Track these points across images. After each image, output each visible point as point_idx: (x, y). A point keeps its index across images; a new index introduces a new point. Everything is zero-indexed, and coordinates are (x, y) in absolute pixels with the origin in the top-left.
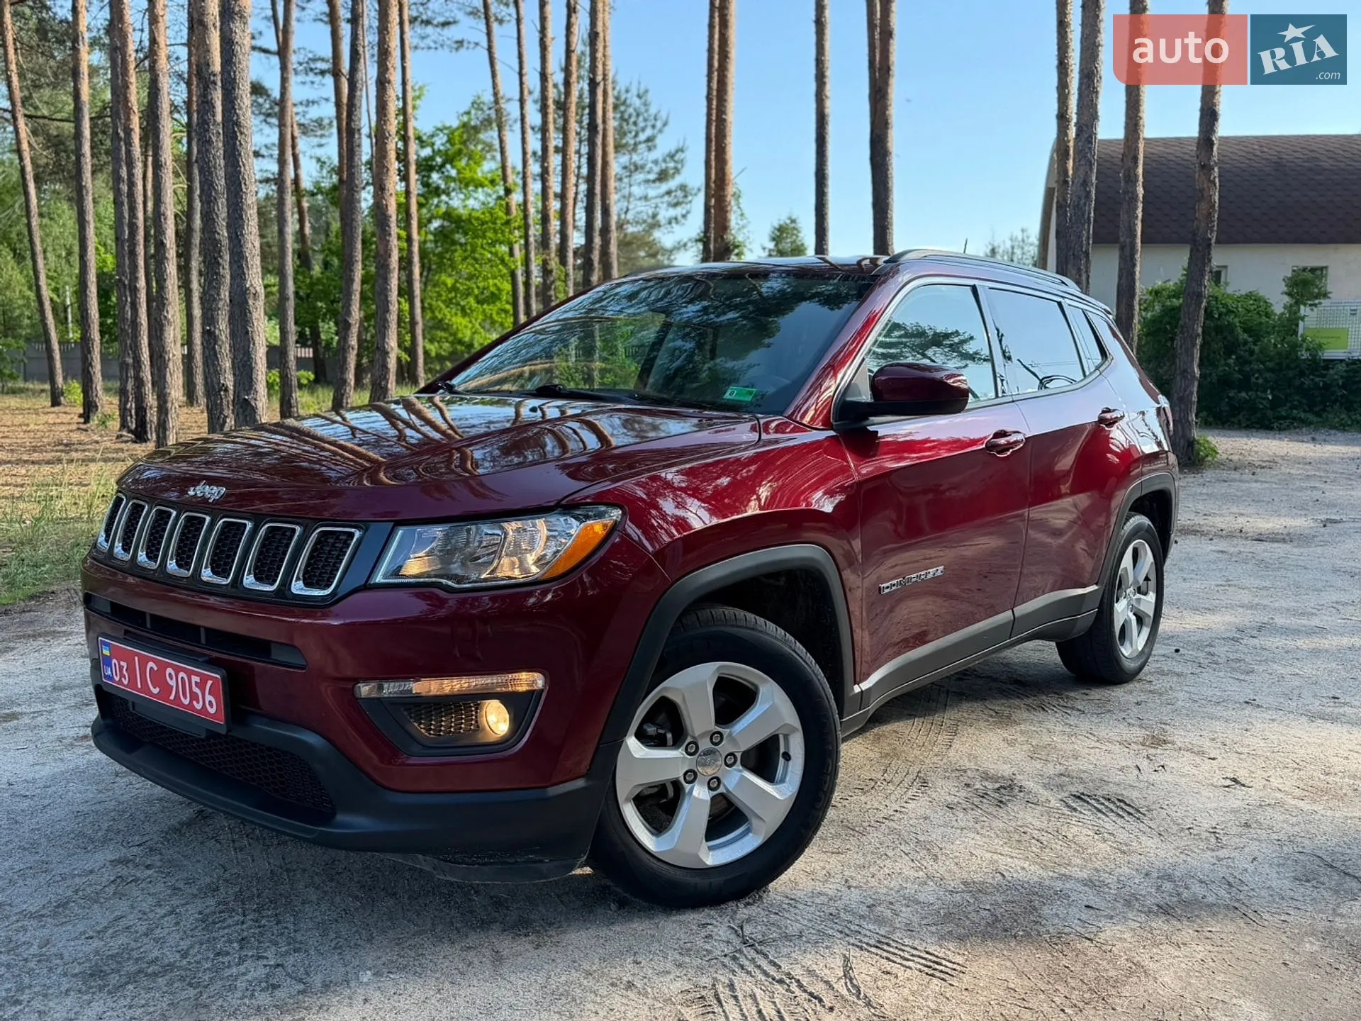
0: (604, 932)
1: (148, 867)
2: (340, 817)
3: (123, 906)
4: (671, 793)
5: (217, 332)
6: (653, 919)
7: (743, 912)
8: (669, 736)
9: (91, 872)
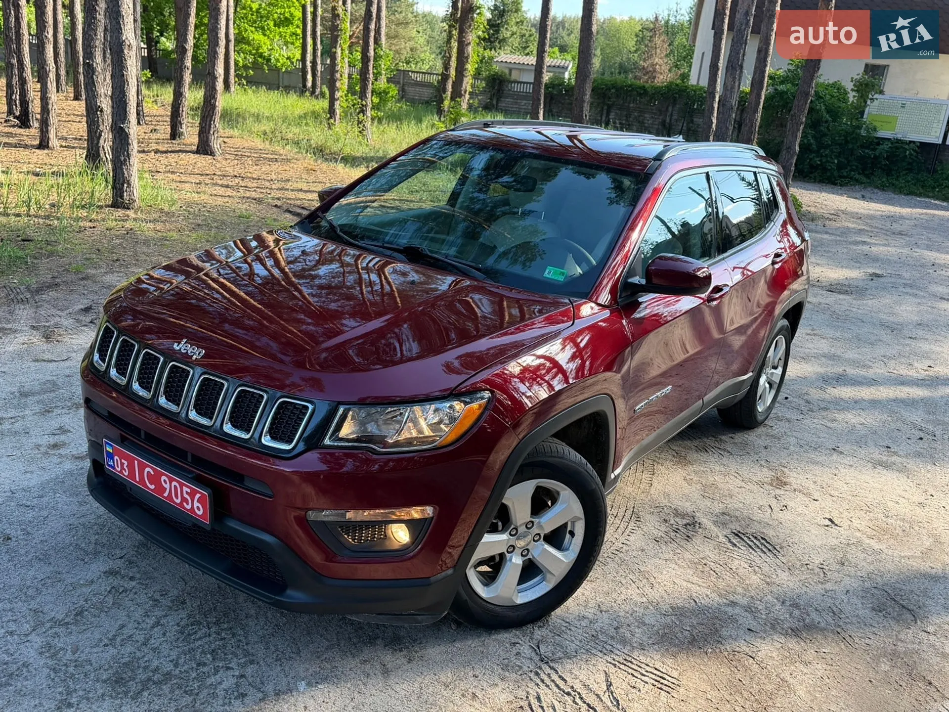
1: (132, 579)
2: (289, 592)
3: (122, 615)
6: (479, 637)
8: (500, 524)
9: (92, 582)
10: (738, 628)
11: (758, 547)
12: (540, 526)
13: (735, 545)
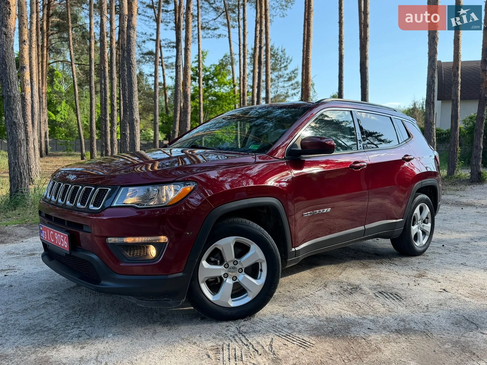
0: (194, 327)
1: (56, 300)
2: (102, 282)
3: (44, 311)
4: (219, 281)
5: (127, 134)
6: (211, 323)
7: (242, 322)
8: (219, 261)
9: (38, 301)
10: (362, 327)
11: (391, 297)
12: (241, 264)
13: (378, 297)
